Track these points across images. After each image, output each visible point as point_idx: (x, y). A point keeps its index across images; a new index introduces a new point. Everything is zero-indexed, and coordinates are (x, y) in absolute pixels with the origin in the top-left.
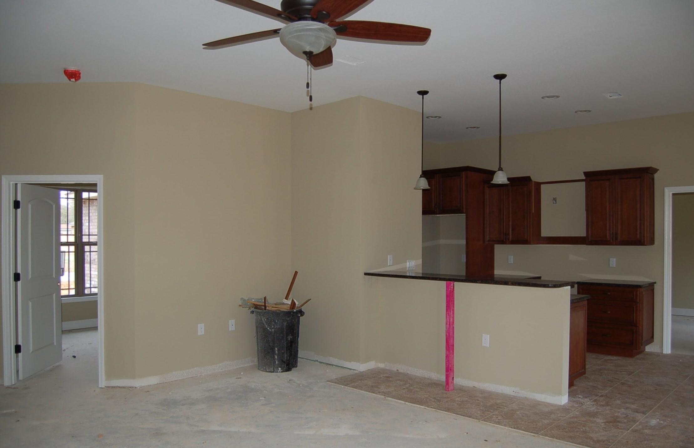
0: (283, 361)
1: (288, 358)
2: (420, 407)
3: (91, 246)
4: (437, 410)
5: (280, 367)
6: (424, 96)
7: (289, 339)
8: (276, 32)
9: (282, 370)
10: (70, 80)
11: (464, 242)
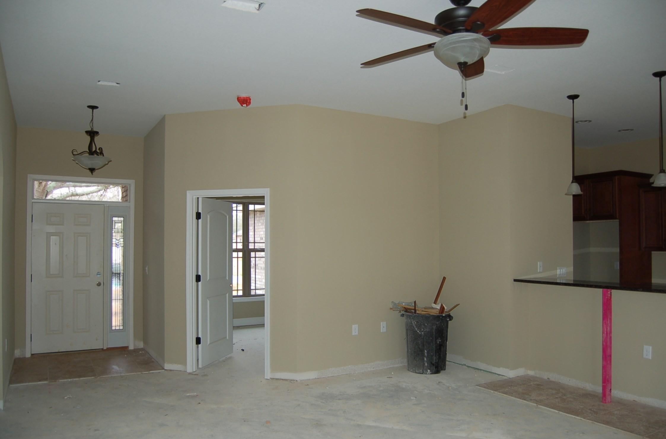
0: (432, 363)
1: (437, 361)
2: (575, 418)
3: (256, 253)
4: (594, 422)
5: (429, 369)
6: (575, 100)
7: (438, 342)
8: (430, 46)
9: (431, 372)
10: (242, 106)
11: (617, 250)
